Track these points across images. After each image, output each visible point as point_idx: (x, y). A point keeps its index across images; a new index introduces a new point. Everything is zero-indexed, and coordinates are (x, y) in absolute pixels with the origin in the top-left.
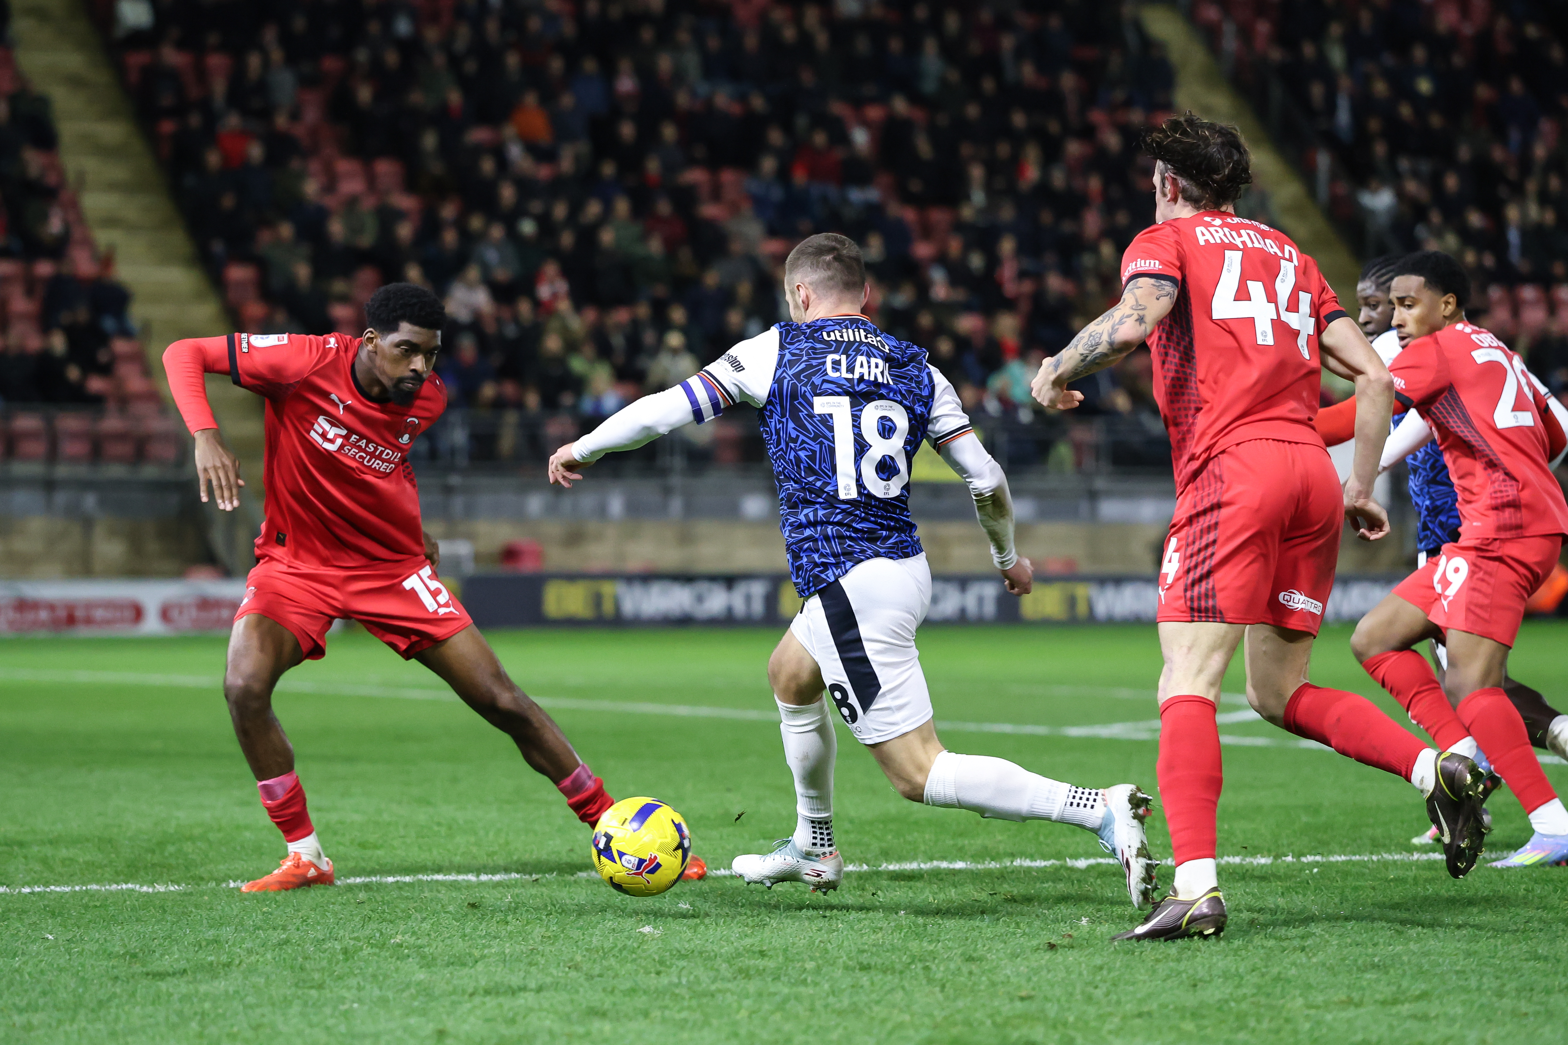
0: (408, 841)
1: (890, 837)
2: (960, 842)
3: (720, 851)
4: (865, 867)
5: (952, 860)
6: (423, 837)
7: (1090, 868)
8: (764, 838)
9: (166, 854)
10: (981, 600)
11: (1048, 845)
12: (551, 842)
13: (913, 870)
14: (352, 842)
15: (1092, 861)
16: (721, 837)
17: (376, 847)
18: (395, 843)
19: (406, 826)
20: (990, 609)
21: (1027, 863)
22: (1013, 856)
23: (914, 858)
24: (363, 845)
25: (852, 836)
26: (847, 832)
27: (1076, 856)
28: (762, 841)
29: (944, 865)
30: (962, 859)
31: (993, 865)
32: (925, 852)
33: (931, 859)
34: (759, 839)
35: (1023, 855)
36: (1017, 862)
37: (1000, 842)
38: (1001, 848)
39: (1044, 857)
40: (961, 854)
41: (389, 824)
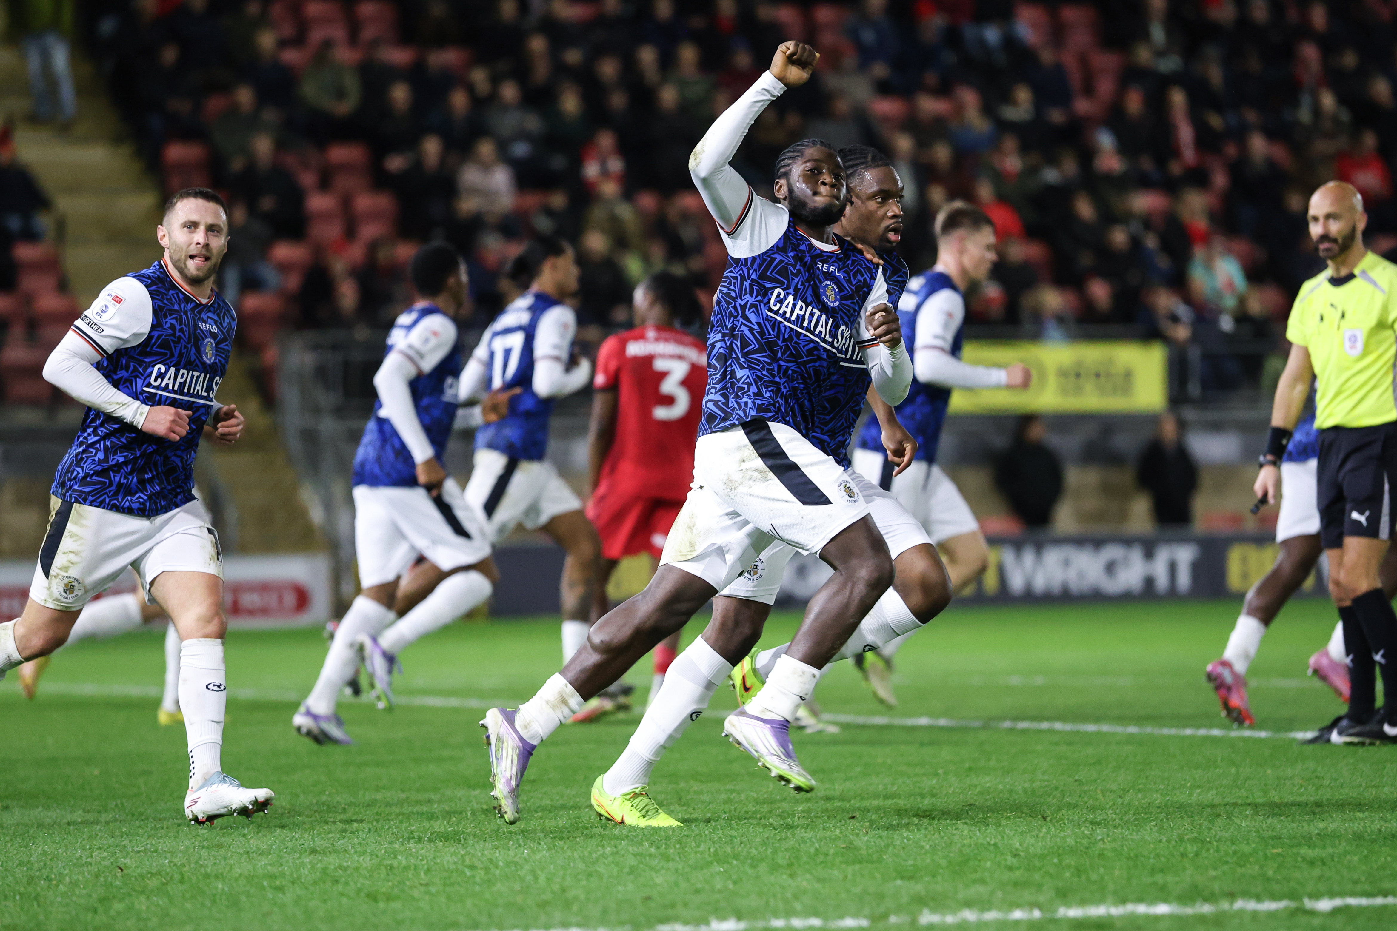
0: (433, 889)
1: (1067, 874)
2: (1159, 878)
3: (843, 895)
4: (1037, 914)
5: (1153, 901)
6: (452, 884)
7: (1336, 912)
8: (902, 878)
9: (112, 913)
10: (1173, 568)
11: (1277, 882)
12: (621, 888)
13: (1100, 918)
14: (358, 892)
15: (1338, 902)
16: (845, 878)
17: (389, 898)
18: (416, 893)
19: (428, 870)
20: (1184, 579)
21: (1252, 905)
22: (1232, 896)
23: (1100, 901)
24: (373, 897)
25: (1018, 873)
26: (1010, 868)
27: (1316, 896)
28: (899, 882)
29: (1142, 909)
30: (1165, 901)
31: (1206, 909)
32: (1115, 893)
33: (1124, 901)
34: (895, 879)
35: (1246, 894)
36: (1239, 904)
37: (1215, 878)
38: (1216, 887)
39: (1275, 897)
40: (1163, 895)
41: (406, 868)
